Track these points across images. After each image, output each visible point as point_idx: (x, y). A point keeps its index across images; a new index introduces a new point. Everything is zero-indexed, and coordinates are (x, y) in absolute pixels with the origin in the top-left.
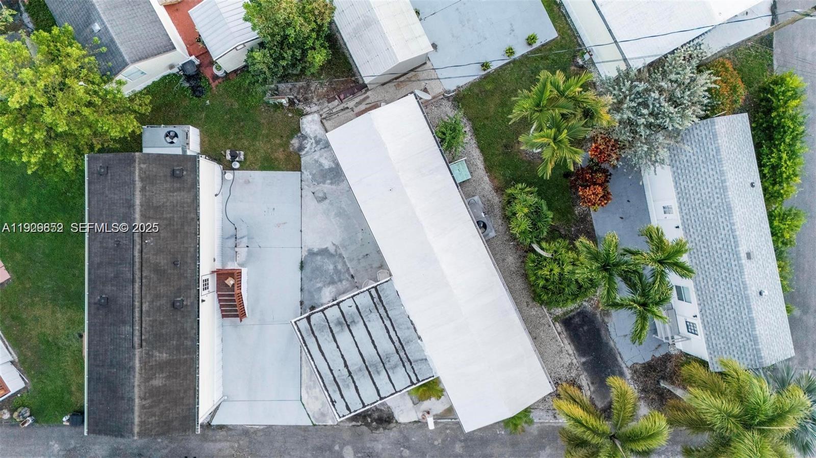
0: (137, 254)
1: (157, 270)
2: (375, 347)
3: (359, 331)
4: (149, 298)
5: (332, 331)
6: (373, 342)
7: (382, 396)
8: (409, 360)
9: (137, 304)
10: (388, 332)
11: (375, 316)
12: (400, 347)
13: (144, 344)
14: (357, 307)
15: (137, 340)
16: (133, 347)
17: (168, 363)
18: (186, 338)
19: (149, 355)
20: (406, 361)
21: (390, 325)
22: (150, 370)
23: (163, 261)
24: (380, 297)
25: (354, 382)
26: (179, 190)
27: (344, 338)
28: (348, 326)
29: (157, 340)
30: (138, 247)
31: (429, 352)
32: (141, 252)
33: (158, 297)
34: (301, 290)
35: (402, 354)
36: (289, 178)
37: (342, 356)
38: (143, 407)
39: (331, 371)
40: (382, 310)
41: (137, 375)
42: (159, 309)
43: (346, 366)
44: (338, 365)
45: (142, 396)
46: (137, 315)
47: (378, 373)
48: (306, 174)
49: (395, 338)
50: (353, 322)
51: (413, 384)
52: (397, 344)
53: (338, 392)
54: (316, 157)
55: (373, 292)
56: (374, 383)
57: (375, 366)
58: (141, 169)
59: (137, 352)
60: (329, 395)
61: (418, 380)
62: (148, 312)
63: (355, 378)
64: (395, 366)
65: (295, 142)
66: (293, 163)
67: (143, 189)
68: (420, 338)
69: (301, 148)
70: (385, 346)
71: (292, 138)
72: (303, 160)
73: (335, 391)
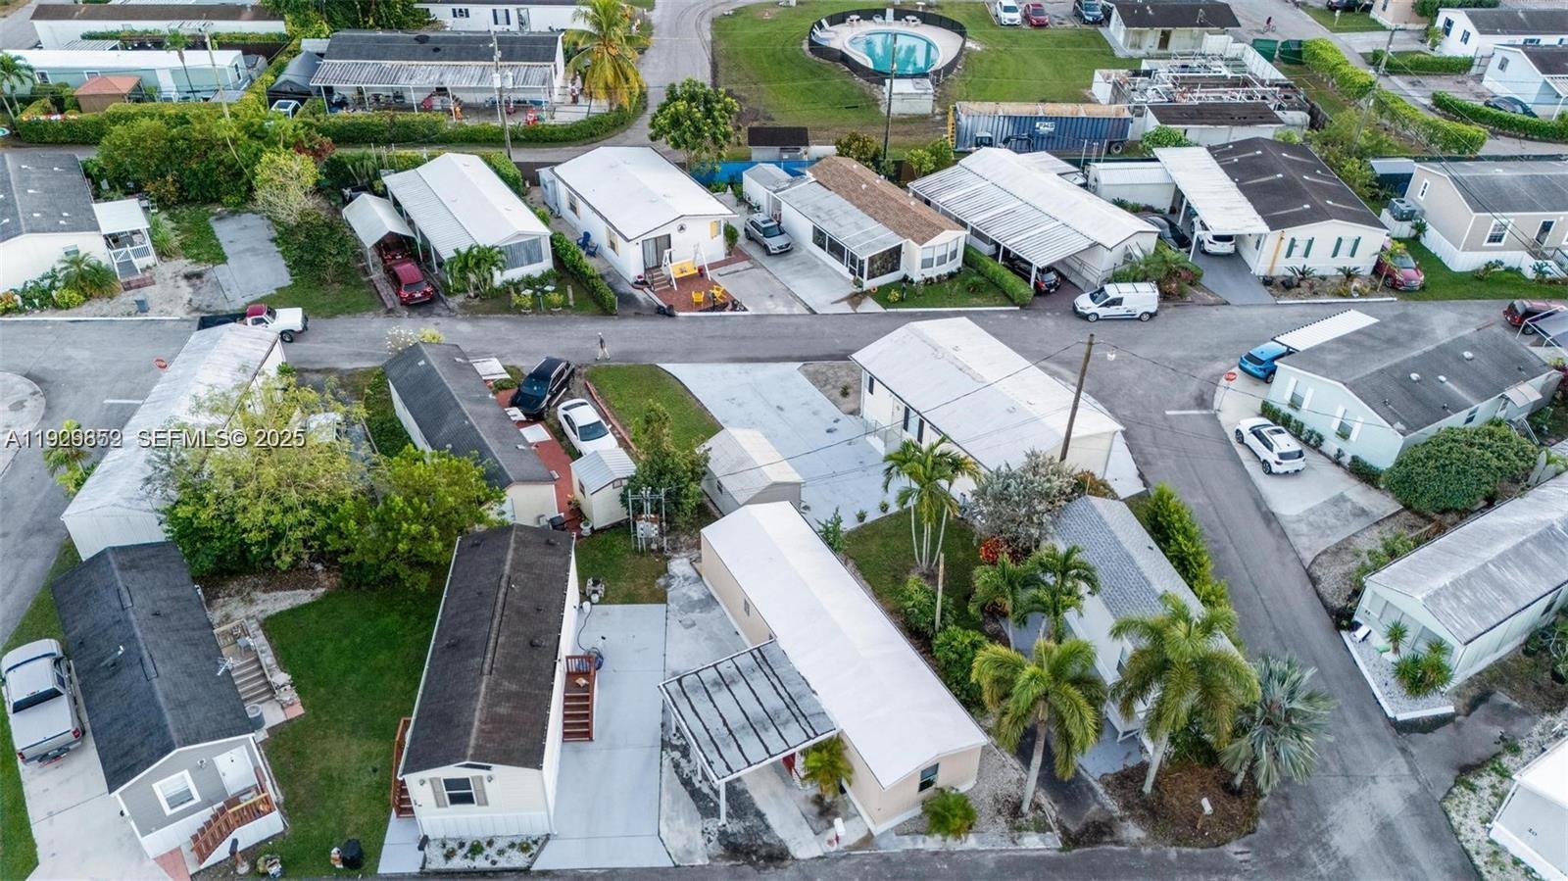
0: (501, 596)
1: (519, 612)
2: (761, 704)
3: (740, 689)
4: (506, 633)
5: (707, 691)
6: (758, 699)
7: (772, 753)
8: (803, 715)
9: (493, 635)
10: (775, 688)
11: (759, 674)
12: (791, 703)
13: (494, 672)
14: (737, 667)
15: (487, 667)
16: (482, 674)
17: (517, 694)
18: (540, 675)
19: (497, 684)
20: (799, 716)
21: (777, 682)
22: (496, 696)
23: (525, 605)
24: (763, 657)
25: (736, 740)
26: (552, 555)
27: (723, 698)
28: (727, 686)
29: (510, 671)
30: (503, 590)
31: (825, 706)
32: (506, 594)
33: (516, 634)
34: (663, 711)
35: (794, 709)
36: (655, 610)
37: (721, 715)
38: (481, 731)
39: (707, 730)
40: (767, 669)
41: (481, 699)
42: (515, 645)
43: (725, 724)
44: (715, 724)
45: (483, 719)
46: (491, 644)
47: (766, 730)
48: (672, 606)
49: (784, 694)
50: (733, 681)
51: (809, 738)
52: (787, 699)
53: (716, 752)
54: (684, 590)
55: (756, 653)
56: (762, 741)
57: (762, 723)
58: (516, 535)
59: (485, 679)
60: (705, 756)
61: (817, 735)
62: (503, 646)
63: (737, 737)
64: (787, 722)
65: (661, 581)
66: (660, 597)
67: (516, 550)
68: (814, 692)
69: (668, 585)
70: (773, 702)
71: (658, 577)
72: (669, 595)
73: (711, 751)
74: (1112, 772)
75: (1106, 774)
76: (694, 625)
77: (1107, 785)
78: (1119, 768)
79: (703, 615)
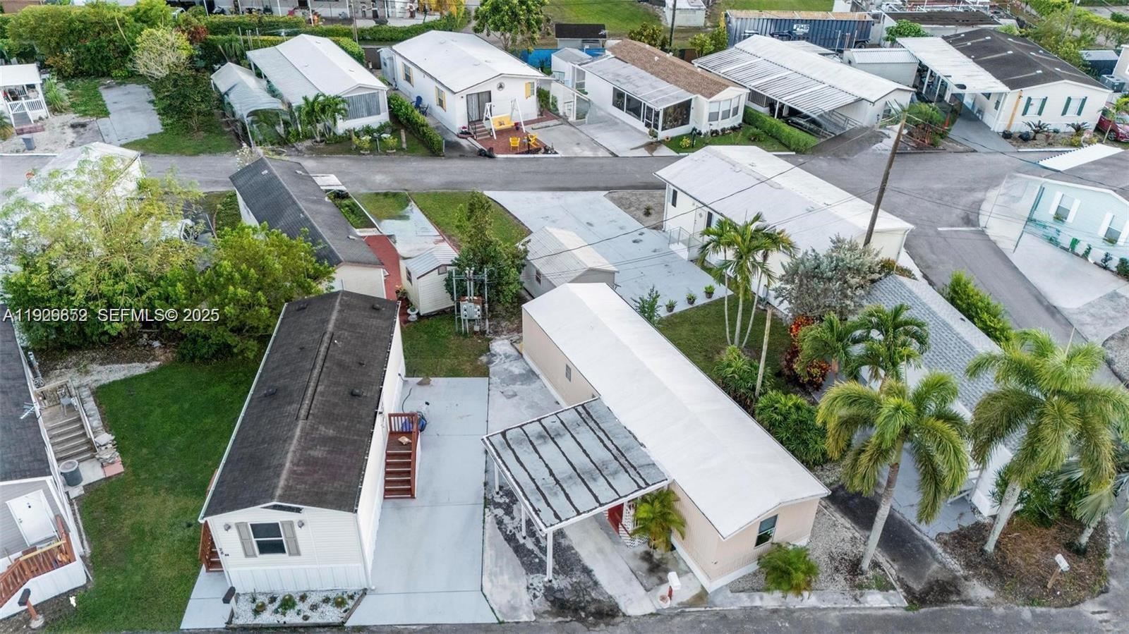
0: (323, 349)
1: (340, 364)
2: (588, 455)
3: (566, 443)
4: (326, 382)
5: (532, 443)
6: (584, 451)
7: (602, 502)
8: (632, 466)
9: (312, 384)
10: (602, 441)
11: (584, 428)
12: (619, 455)
13: (310, 417)
14: (562, 422)
15: (303, 413)
16: (297, 418)
17: (332, 439)
18: (359, 422)
19: (313, 428)
20: (629, 468)
21: (604, 437)
22: (309, 439)
23: (347, 359)
24: (588, 413)
25: (563, 489)
26: (377, 318)
27: (548, 450)
28: (552, 439)
29: (329, 417)
30: (325, 345)
31: (655, 457)
32: (328, 349)
33: (337, 384)
35: (623, 461)
37: (547, 465)
38: (292, 472)
39: (533, 480)
40: (592, 424)
41: (295, 441)
42: (335, 394)
43: (551, 474)
44: (541, 474)
45: (295, 461)
46: (310, 391)
47: (595, 480)
48: (494, 379)
49: (611, 447)
50: (558, 435)
51: (640, 488)
52: (615, 451)
53: (543, 501)
54: (505, 367)
55: (580, 409)
56: (590, 490)
57: (590, 473)
58: (341, 299)
59: (301, 423)
60: (531, 504)
61: (648, 485)
62: (322, 394)
63: (565, 486)
64: (616, 472)
65: (484, 359)
66: (484, 372)
67: (340, 311)
68: (642, 445)
69: (490, 362)
70: (599, 453)
71: (481, 355)
72: (491, 370)
73: (538, 500)
74: (948, 531)
75: (942, 534)
76: (515, 395)
77: (945, 544)
78: (955, 528)
79: (525, 387)
